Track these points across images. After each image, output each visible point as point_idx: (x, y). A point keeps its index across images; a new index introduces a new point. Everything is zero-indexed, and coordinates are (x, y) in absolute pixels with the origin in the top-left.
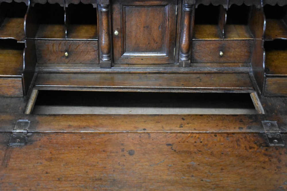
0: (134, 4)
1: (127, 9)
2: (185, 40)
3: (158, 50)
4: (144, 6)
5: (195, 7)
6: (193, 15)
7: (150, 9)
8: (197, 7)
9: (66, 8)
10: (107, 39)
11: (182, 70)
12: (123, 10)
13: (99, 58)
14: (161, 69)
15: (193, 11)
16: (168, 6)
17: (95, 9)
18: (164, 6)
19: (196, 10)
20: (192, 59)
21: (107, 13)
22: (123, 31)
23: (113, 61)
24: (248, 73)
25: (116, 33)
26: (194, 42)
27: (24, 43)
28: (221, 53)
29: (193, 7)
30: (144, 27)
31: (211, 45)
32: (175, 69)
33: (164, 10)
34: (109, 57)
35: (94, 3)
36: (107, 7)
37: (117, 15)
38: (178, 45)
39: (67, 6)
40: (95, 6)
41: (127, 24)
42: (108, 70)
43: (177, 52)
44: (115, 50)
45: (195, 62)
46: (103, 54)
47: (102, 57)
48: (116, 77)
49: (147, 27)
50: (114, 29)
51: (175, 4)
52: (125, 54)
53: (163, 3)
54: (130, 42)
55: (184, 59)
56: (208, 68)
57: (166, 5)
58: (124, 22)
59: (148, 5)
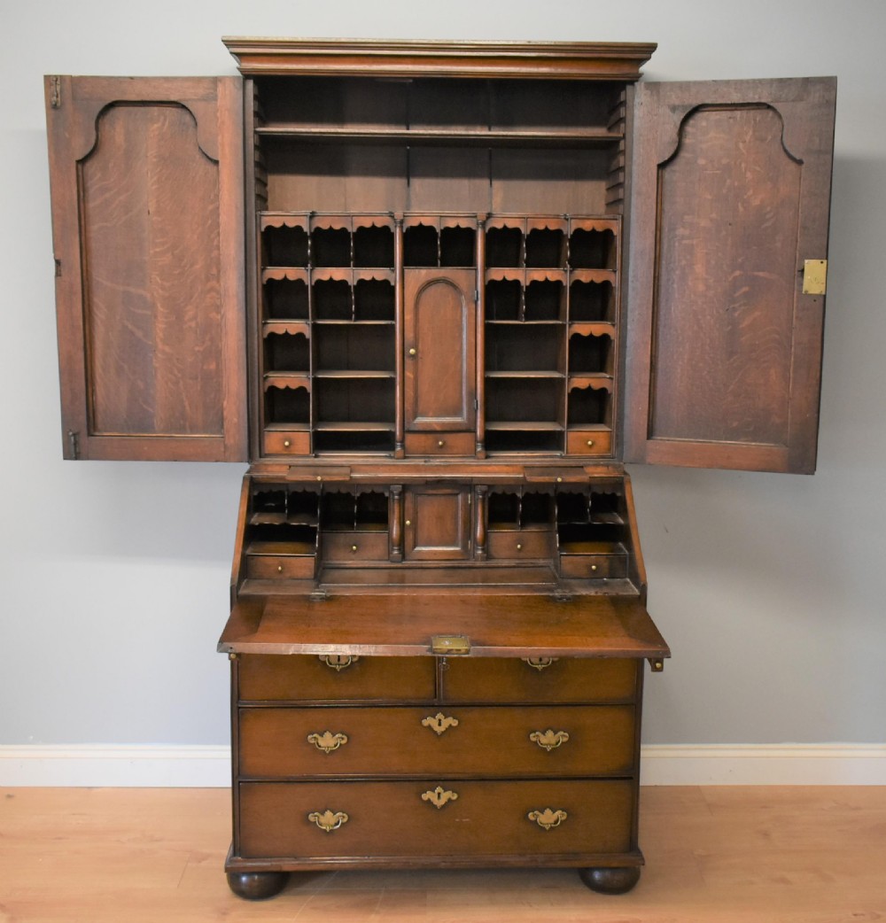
0: (426, 493)
1: (419, 498)
2: (481, 531)
3: (453, 544)
4: (436, 495)
5: (488, 494)
6: (486, 503)
7: (443, 498)
8: (490, 495)
9: (358, 497)
10: (399, 529)
11: (479, 564)
12: (415, 500)
13: (390, 553)
14: (456, 564)
15: (487, 500)
16: (461, 495)
17: (387, 498)
18: (457, 494)
19: (490, 499)
20: (488, 556)
21: (399, 500)
22: (414, 522)
23: (403, 556)
24: (549, 567)
25: (408, 522)
26: (490, 534)
27: (316, 528)
28: (519, 546)
29: (486, 495)
30: (437, 518)
31: (508, 538)
32: (469, 563)
33: (458, 500)
34: (399, 550)
35: (386, 492)
36: (399, 495)
37: (409, 504)
38: (472, 537)
39: (358, 495)
40: (387, 494)
41: (419, 514)
42: (400, 565)
43: (473, 546)
44: (406, 543)
45: (492, 557)
46: (393, 546)
47: (393, 550)
48: (408, 573)
49: (440, 518)
50: (406, 519)
51: (467, 493)
52: (417, 549)
53: (456, 492)
54: (422, 534)
55: (480, 552)
56: (506, 563)
57: (459, 494)
58: (416, 512)
59: (441, 493)
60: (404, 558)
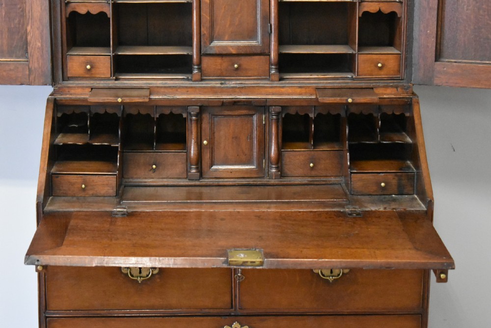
0: (222, 114)
1: (216, 119)
2: (275, 150)
3: (249, 162)
4: (232, 116)
5: (282, 115)
6: (280, 124)
7: (238, 119)
8: (283, 116)
9: (157, 118)
10: (196, 149)
11: (273, 181)
12: (212, 121)
13: (187, 171)
14: (251, 181)
15: (280, 120)
16: (255, 115)
17: (185, 118)
18: (252, 115)
19: (283, 119)
20: (282, 174)
21: (197, 121)
22: (212, 142)
23: (201, 174)
24: (340, 184)
25: (205, 142)
26: (283, 153)
27: (118, 147)
28: (311, 165)
29: (280, 116)
30: (233, 138)
31: (301, 157)
32: (265, 181)
33: (253, 120)
34: (197, 168)
35: (184, 113)
36: (196, 115)
37: (205, 125)
38: (267, 156)
39: (158, 116)
40: (185, 116)
41: (216, 134)
42: (197, 183)
43: (267, 164)
44: (203, 162)
45: (285, 175)
46: (191, 165)
47: (191, 168)
48: (204, 190)
49: (236, 138)
50: (203, 139)
51: (262, 114)
52: (214, 167)
53: (251, 113)
54: (219, 154)
55: (274, 170)
56: (298, 180)
57: (254, 114)
58: (213, 133)
59: (236, 114)
60: (201, 176)
